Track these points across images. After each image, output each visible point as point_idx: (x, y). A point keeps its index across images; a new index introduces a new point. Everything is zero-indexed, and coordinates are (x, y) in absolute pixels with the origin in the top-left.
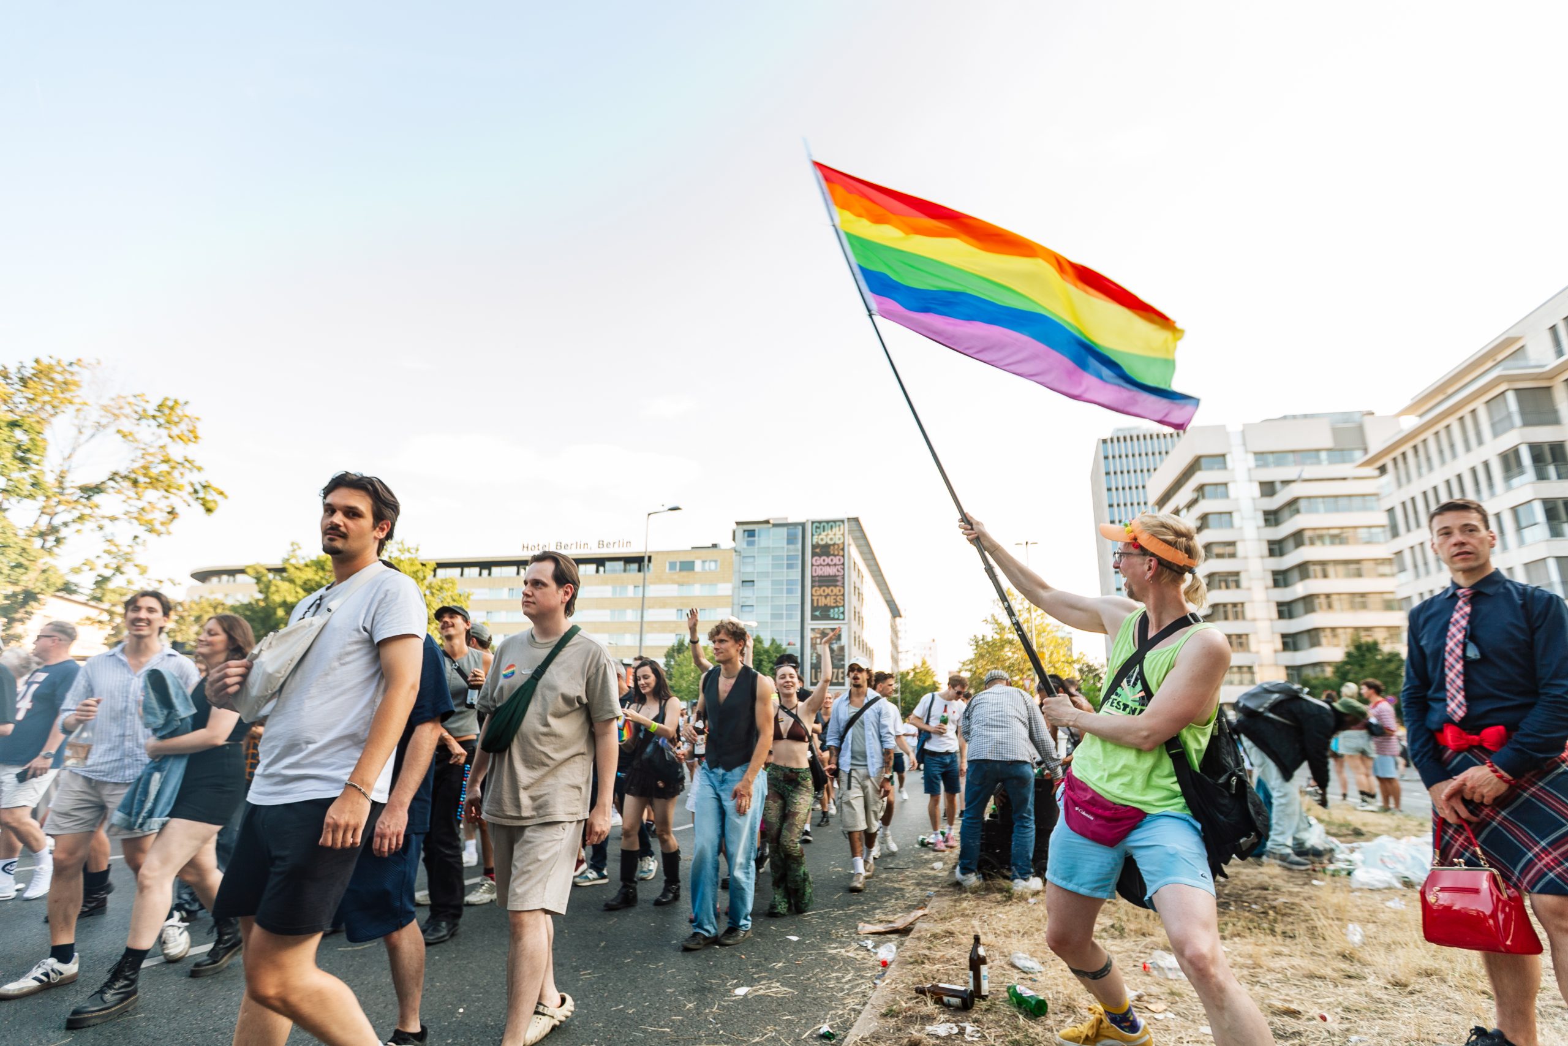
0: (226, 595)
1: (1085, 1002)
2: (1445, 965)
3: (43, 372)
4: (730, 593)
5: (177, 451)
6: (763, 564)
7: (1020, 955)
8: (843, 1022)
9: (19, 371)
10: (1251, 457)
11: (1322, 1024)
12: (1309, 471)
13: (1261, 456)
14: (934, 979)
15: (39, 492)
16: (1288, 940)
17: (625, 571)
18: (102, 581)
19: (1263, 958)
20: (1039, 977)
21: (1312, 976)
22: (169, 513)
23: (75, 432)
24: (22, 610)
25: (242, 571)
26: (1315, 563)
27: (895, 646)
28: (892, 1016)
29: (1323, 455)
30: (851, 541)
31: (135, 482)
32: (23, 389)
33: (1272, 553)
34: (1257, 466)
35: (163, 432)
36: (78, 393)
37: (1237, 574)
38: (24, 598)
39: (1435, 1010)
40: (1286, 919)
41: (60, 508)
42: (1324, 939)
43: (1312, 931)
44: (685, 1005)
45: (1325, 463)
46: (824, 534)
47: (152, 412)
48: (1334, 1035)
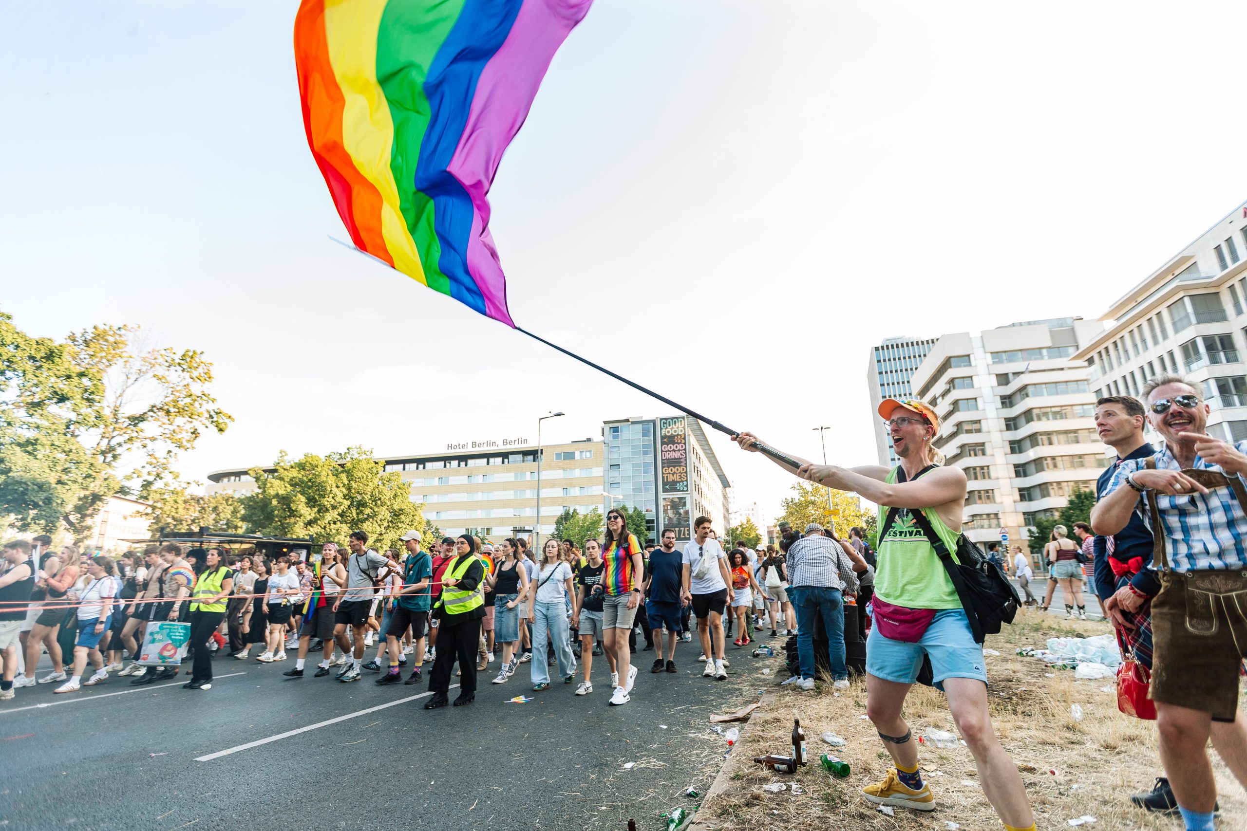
0: (234, 491)
1: (877, 766)
2: (1143, 732)
3: (99, 336)
4: (602, 474)
5: (196, 388)
6: (626, 451)
7: (829, 733)
8: (704, 785)
9: (83, 335)
10: (989, 355)
11: (1051, 777)
12: (1034, 365)
13: (997, 355)
14: (767, 752)
15: (101, 423)
16: (1027, 718)
17: (523, 461)
18: (147, 485)
19: (1009, 731)
20: (843, 749)
21: (1044, 743)
22: (193, 433)
23: (124, 377)
24: (91, 508)
25: (245, 473)
26: (1041, 434)
27: (726, 509)
28: (738, 779)
29: (1045, 352)
30: (690, 432)
31: (168, 412)
32: (86, 348)
33: (1008, 428)
34: (994, 363)
35: (186, 375)
36: (125, 349)
37: (983, 444)
38: (92, 499)
39: (1136, 765)
40: (1025, 702)
41: (116, 433)
42: (1053, 716)
43: (1045, 711)
44: (589, 776)
45: (1046, 358)
46: (669, 428)
47: (178, 361)
48: (1060, 784)
